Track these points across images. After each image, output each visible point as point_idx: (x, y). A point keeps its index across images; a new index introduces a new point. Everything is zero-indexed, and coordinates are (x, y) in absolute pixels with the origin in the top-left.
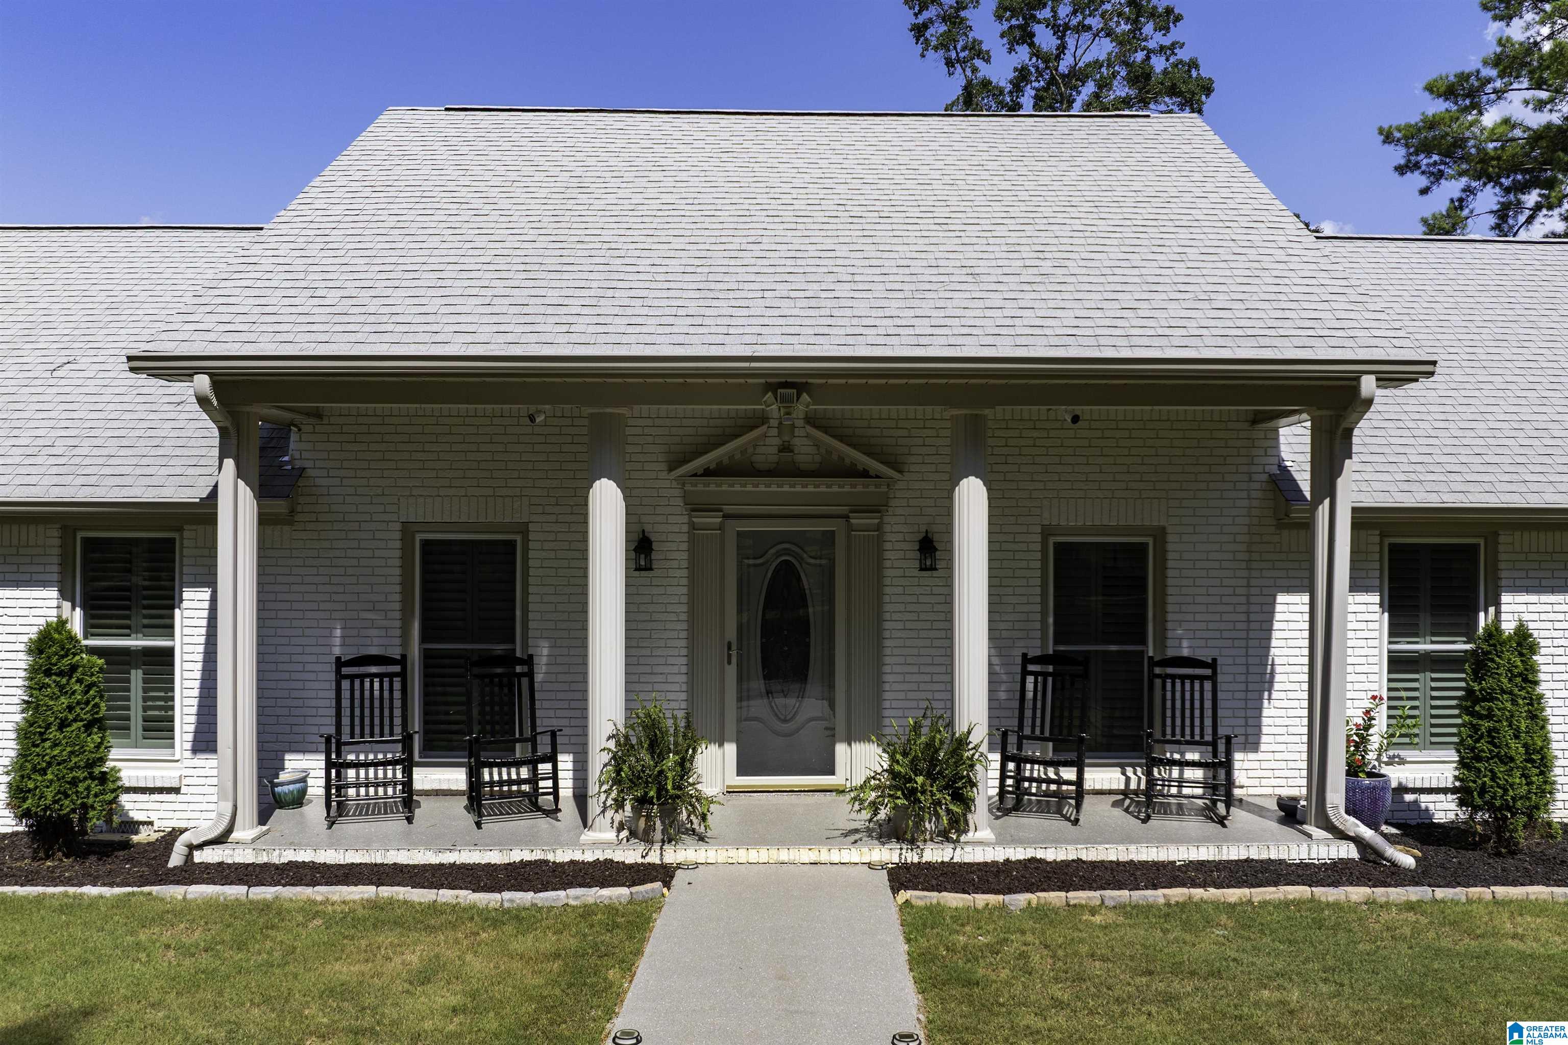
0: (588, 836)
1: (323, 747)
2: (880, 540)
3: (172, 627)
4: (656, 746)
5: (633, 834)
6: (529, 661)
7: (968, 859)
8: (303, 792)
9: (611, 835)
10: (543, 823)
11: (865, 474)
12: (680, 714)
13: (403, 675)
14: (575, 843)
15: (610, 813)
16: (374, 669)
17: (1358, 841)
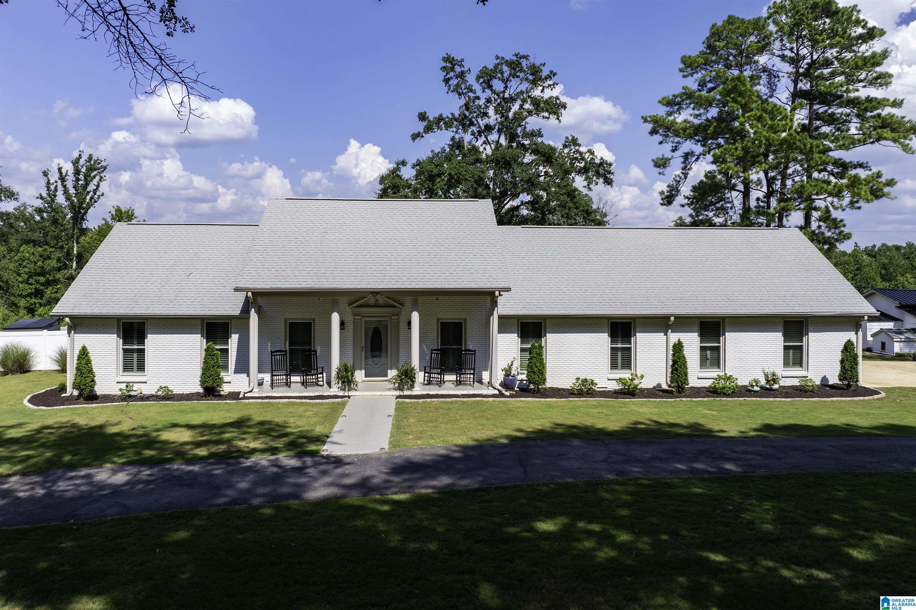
0: (331, 390)
1: (271, 372)
2: (398, 322)
3: (228, 343)
4: (346, 370)
5: (341, 390)
6: (316, 351)
7: (414, 394)
8: (263, 382)
9: (337, 390)
10: (319, 388)
11: (395, 307)
12: (352, 363)
13: (286, 355)
14: (329, 391)
15: (336, 385)
16: (278, 353)
17: (498, 390)
